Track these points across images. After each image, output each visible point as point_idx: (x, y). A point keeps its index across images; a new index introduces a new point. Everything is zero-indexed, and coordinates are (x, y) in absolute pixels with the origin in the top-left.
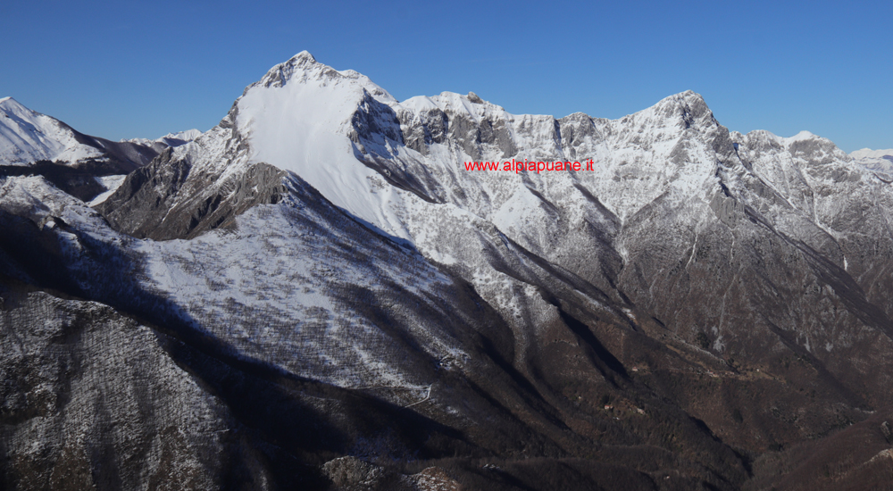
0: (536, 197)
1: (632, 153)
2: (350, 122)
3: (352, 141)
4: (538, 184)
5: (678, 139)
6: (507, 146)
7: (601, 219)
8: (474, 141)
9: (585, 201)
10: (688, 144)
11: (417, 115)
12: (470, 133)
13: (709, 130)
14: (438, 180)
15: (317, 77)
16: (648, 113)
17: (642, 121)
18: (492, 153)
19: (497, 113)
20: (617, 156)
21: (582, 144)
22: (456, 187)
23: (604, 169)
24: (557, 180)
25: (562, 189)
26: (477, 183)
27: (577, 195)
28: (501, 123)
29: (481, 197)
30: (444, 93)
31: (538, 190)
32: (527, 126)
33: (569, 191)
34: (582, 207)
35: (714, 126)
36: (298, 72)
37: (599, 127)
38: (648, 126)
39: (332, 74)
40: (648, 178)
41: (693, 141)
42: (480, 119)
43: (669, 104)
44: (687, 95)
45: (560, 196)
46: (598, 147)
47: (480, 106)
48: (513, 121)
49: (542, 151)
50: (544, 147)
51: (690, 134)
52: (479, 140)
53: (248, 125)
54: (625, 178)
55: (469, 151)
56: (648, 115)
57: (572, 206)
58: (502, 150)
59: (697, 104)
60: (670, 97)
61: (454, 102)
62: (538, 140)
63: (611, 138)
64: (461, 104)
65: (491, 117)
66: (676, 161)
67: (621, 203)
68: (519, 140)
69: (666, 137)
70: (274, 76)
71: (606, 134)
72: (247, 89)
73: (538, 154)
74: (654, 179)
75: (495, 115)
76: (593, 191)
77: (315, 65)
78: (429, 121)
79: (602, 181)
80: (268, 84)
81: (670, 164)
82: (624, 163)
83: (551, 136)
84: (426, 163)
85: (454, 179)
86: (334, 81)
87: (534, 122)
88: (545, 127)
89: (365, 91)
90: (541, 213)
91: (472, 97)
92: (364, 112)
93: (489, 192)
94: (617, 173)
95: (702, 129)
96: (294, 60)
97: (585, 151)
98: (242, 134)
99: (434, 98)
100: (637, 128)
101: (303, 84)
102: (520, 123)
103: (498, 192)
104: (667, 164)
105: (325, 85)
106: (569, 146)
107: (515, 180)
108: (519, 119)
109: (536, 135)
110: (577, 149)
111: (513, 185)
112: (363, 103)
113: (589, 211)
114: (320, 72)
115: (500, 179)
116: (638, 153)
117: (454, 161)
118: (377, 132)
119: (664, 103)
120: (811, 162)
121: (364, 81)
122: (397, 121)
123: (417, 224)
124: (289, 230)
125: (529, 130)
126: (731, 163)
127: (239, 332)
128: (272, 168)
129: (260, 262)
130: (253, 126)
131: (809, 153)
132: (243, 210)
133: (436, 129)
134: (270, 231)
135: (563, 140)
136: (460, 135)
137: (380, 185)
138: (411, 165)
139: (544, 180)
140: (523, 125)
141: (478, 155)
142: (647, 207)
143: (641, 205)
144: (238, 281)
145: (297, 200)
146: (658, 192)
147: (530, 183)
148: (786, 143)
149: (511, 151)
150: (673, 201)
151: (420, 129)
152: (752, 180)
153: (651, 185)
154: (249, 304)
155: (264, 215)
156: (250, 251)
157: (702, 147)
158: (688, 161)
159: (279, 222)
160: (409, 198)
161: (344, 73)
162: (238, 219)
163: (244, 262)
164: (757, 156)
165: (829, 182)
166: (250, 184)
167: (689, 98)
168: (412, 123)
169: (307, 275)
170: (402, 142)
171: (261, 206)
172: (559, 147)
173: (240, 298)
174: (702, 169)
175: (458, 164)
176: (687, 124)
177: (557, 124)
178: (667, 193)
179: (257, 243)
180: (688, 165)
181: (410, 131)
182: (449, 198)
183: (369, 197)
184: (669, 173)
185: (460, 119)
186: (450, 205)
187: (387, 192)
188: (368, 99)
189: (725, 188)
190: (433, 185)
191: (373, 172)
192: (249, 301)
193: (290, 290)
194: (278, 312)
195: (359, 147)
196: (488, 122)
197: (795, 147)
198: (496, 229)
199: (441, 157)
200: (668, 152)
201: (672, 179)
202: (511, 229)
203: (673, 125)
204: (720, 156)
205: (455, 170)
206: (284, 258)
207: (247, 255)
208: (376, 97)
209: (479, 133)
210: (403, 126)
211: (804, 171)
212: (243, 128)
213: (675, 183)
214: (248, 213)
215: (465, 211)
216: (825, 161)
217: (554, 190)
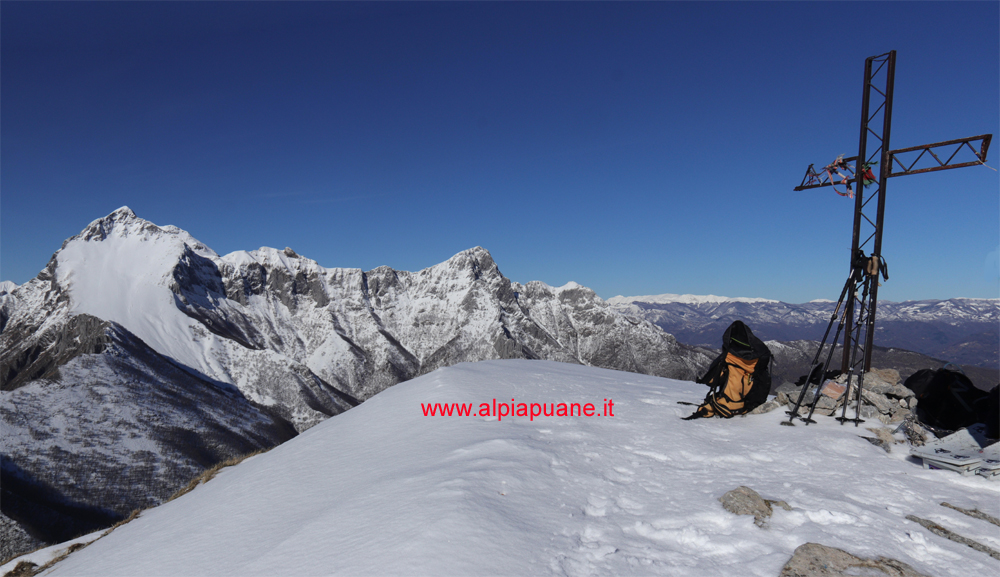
0: (345, 343)
1: (429, 302)
2: (171, 275)
3: (174, 293)
4: (347, 330)
5: (469, 289)
6: (320, 297)
7: (402, 360)
8: (289, 293)
9: (388, 345)
10: (477, 293)
11: (237, 269)
12: (286, 285)
13: (495, 281)
14: (257, 328)
15: (138, 232)
16: (443, 266)
17: (439, 274)
18: (307, 303)
19: (311, 266)
20: (417, 305)
21: (387, 295)
22: (273, 335)
23: (406, 316)
24: (364, 326)
25: (369, 335)
26: (293, 330)
27: (381, 339)
28: (315, 275)
29: (297, 344)
30: (262, 248)
31: (347, 336)
32: (338, 279)
33: (375, 336)
34: (386, 350)
35: (499, 277)
36: (119, 227)
37: (402, 279)
38: (444, 278)
39: (153, 229)
40: (443, 324)
41: (481, 291)
42: (295, 272)
43: (461, 258)
44: (477, 250)
45: (366, 341)
46: (400, 297)
47: (296, 260)
48: (325, 274)
49: (351, 301)
50: (353, 297)
51: (478, 284)
52: (294, 292)
53: (68, 278)
54: (423, 324)
55: (285, 301)
56: (444, 268)
57: (377, 349)
58: (316, 300)
59: (484, 258)
60: (463, 252)
61: (272, 257)
62: (348, 290)
63: (412, 288)
64: (278, 259)
65: (306, 270)
66: (467, 309)
67: (420, 345)
68: (331, 291)
69: (459, 287)
70: (94, 230)
71: (407, 285)
72: (66, 242)
73: (348, 303)
74: (448, 324)
75: (309, 269)
76: (396, 336)
77: (136, 220)
78: (248, 274)
79: (404, 329)
80: (88, 238)
81: (462, 311)
82: (423, 311)
83: (359, 287)
84: (246, 313)
85: (272, 327)
86: (155, 236)
87: (345, 274)
88: (354, 279)
89: (186, 245)
90: (351, 356)
91: (288, 252)
92: (185, 265)
93: (304, 339)
94: (416, 319)
95: (489, 280)
96: (114, 215)
97: (389, 300)
98: (62, 286)
99: (254, 253)
100: (434, 280)
101: (124, 238)
102: (332, 275)
103: (311, 339)
104: (459, 311)
105: (145, 239)
106: (375, 296)
107: (327, 327)
108: (331, 272)
109: (346, 287)
110: (382, 298)
111: (325, 332)
112: (184, 257)
113: (392, 354)
114: (140, 227)
115: (314, 327)
116: (435, 301)
117: (271, 311)
118: (198, 284)
119: (457, 258)
120: (577, 308)
121: (184, 236)
122: (219, 274)
123: (239, 369)
124: (114, 378)
125: (340, 282)
126: (511, 311)
127: (66, 479)
128: (95, 319)
129: (85, 410)
130: (73, 278)
131: (574, 301)
132: (64, 360)
133: (255, 281)
134: (94, 380)
135: (370, 291)
136: (277, 287)
137: (203, 334)
138: (231, 314)
139: (353, 326)
140: (334, 278)
141: (293, 306)
142: (442, 349)
143: (437, 347)
144: (63, 430)
145: (121, 350)
146: (452, 335)
147: (341, 329)
148: (557, 291)
149: (323, 301)
150: (464, 343)
151: (240, 282)
152: (529, 324)
153: (445, 330)
154: (74, 452)
155: (87, 365)
156: (74, 400)
157: (488, 296)
158: (477, 308)
159: (103, 371)
160: (230, 345)
161: (165, 228)
162: (61, 369)
163: (69, 411)
164: (534, 303)
165: (590, 325)
166: (71, 335)
167: (478, 254)
168: (232, 277)
169: (133, 421)
170: (224, 295)
171: (85, 356)
172: (366, 297)
173: (65, 446)
174: (488, 315)
175: (276, 314)
176: (477, 276)
177: (364, 276)
178: (458, 337)
179: (81, 392)
180: (477, 312)
181: (231, 283)
182: (267, 344)
183: (192, 345)
184: (461, 319)
185: (277, 272)
186: (269, 351)
187: (209, 340)
188: (189, 253)
189: (506, 332)
190: (252, 332)
191: (195, 322)
192: (74, 449)
193: (116, 437)
194: (105, 458)
195: (181, 298)
196: (303, 275)
197: (565, 295)
198: (310, 372)
199: (260, 308)
200: (460, 301)
201: (463, 324)
202: (323, 371)
203: (465, 277)
204: (504, 305)
205: (273, 319)
206: (109, 406)
207: (71, 405)
208: (197, 252)
209: (294, 285)
210: (224, 279)
211: (570, 316)
212: (63, 280)
213: (466, 328)
214: (71, 363)
215: (282, 357)
216: (588, 307)
217: (361, 336)
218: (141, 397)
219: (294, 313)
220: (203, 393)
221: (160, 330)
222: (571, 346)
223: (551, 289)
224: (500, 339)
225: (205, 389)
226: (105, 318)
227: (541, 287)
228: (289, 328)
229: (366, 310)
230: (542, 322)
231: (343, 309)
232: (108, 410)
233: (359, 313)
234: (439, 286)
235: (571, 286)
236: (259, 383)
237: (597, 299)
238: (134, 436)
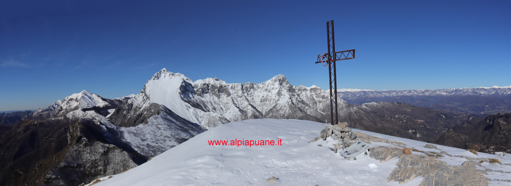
0: (237, 109)
1: (265, 93)
2: (179, 89)
3: (180, 95)
4: (238, 104)
5: (279, 89)
6: (228, 93)
7: (257, 114)
8: (217, 92)
9: (252, 109)
10: (281, 90)
11: (199, 85)
12: (216, 90)
13: (287, 86)
15: (169, 76)
16: (269, 81)
17: (268, 84)
18: (223, 96)
19: (224, 83)
20: (261, 95)
22: (213, 107)
23: (258, 99)
24: (243, 103)
25: (245, 106)
27: (250, 107)
28: (225, 86)
29: (221, 109)
30: (207, 78)
31: (238, 106)
33: (247, 106)
34: (251, 111)
35: (289, 84)
36: (163, 75)
37: (255, 86)
38: (270, 85)
39: (173, 75)
41: (283, 89)
42: (219, 86)
45: (245, 108)
46: (255, 92)
47: (219, 81)
48: (229, 86)
50: (239, 93)
51: (281, 87)
52: (219, 92)
54: (264, 101)
55: (216, 95)
57: (248, 110)
58: (226, 95)
59: (283, 78)
60: (275, 76)
61: (211, 81)
62: (237, 91)
63: (259, 89)
64: (213, 81)
66: (278, 95)
67: (263, 109)
68: (231, 91)
69: (275, 88)
70: (156, 76)
71: (257, 88)
72: (148, 81)
73: (237, 95)
74: (272, 101)
76: (255, 105)
77: (168, 72)
78: (203, 87)
79: (257, 103)
80: (154, 79)
82: (263, 97)
83: (241, 90)
84: (203, 100)
85: (212, 104)
86: (174, 77)
87: (235, 85)
88: (239, 87)
89: (183, 79)
90: (239, 113)
91: (216, 79)
92: (183, 85)
93: (223, 108)
94: (261, 100)
95: (285, 85)
96: (161, 71)
97: (251, 94)
98: (147, 95)
99: (204, 80)
100: (266, 86)
101: (164, 78)
103: (226, 108)
104: (276, 96)
105: (171, 78)
107: (231, 104)
108: (231, 85)
110: (249, 93)
112: (183, 83)
113: (254, 112)
114: (169, 74)
115: (226, 104)
116: (267, 93)
118: (187, 91)
119: (274, 78)
120: (316, 94)
121: (183, 76)
122: (193, 88)
123: (202, 119)
124: (163, 122)
125: (234, 88)
126: (294, 95)
127: (151, 154)
128: (157, 104)
129: (155, 133)
130: (150, 92)
131: (315, 91)
132: (149, 117)
133: (205, 89)
134: (158, 123)
135: (245, 91)
136: (213, 91)
137: (190, 107)
138: (198, 101)
139: (240, 103)
140: (232, 87)
141: (219, 97)
142: (271, 109)
143: (269, 109)
144: (149, 139)
145: (165, 113)
146: (274, 105)
147: (235, 104)
148: (309, 88)
149: (229, 95)
150: (278, 107)
151: (201, 90)
152: (300, 100)
153: (271, 103)
154: (153, 145)
155: (156, 118)
156: (152, 129)
157: (285, 91)
158: (282, 95)
159: (160, 120)
160: (198, 111)
161: (176, 74)
162: (148, 120)
163: (151, 133)
164: (301, 93)
165: (321, 99)
166: (150, 109)
167: (281, 77)
168: (198, 88)
169: (170, 136)
170: (195, 94)
171: (155, 116)
172: (243, 93)
173: (150, 143)
174: (286, 97)
175: (213, 100)
176: (281, 84)
177: (242, 86)
178: (276, 105)
179: (154, 127)
180: (282, 96)
181: (198, 90)
182: (210, 110)
183: (186, 111)
184: (277, 99)
185: (213, 86)
186: (211, 112)
187: (192, 109)
188: (184, 81)
189: (293, 103)
190: (206, 106)
191: (187, 104)
192: (153, 144)
193: (165, 141)
194: (162, 147)
195: (182, 96)
196: (221, 86)
197: (311, 90)
198: (226, 119)
199: (208, 98)
200: (276, 93)
201: (278, 101)
202: (230, 119)
203: (277, 84)
204: (291, 93)
205: (212, 102)
206: (163, 131)
207: (151, 131)
208: (186, 81)
209: (219, 90)
210: (195, 89)
211: (314, 96)
212: (147, 93)
213: (278, 102)
214: (151, 118)
215: (216, 114)
216: (320, 93)
217: (242, 106)
218: (171, 128)
219: (219, 99)
220: (190, 127)
221: (177, 107)
222: (315, 107)
223: (307, 88)
224: (291, 105)
225: (191, 125)
226: (160, 104)
227: (303, 87)
228: (218, 104)
229: (244, 97)
230: (305, 99)
231: (236, 97)
232: (162, 132)
233: (241, 98)
234: (268, 88)
235: (314, 86)
236: (208, 123)
237: (322, 91)
238: (170, 141)
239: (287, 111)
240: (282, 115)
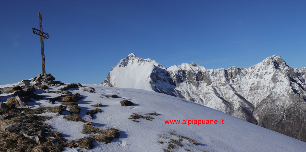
0: (220, 99)
1: (256, 80)
2: (150, 77)
3: (151, 84)
4: (221, 94)
5: (273, 73)
6: (208, 81)
7: (247, 106)
8: (195, 80)
9: (239, 99)
10: (277, 75)
11: (174, 73)
12: (193, 77)
13: (285, 69)
14: (183, 95)
15: (137, 62)
16: (260, 64)
17: (259, 68)
18: (203, 84)
19: (203, 69)
20: (250, 81)
21: (236, 78)
22: (190, 98)
23: (246, 87)
24: (228, 92)
25: (230, 96)
26: (198, 95)
27: (236, 97)
28: (205, 73)
29: (200, 101)
30: (183, 64)
31: (221, 96)
32: (214, 73)
33: (233, 96)
34: (238, 102)
35: (287, 67)
36: (130, 61)
37: (243, 71)
38: (261, 69)
39: (142, 61)
40: (263, 89)
41: (279, 73)
42: (197, 72)
43: (268, 60)
44: (275, 56)
45: (230, 98)
46: (242, 79)
47: (197, 67)
48: (209, 72)
49: (221, 82)
50: (222, 80)
51: (277, 71)
52: (197, 80)
53: (114, 81)
54: (254, 89)
55: (194, 84)
56: (260, 65)
57: (235, 102)
58: (206, 83)
59: (279, 59)
60: (268, 58)
61: (187, 67)
62: (219, 78)
63: (247, 75)
64: (189, 67)
65: (201, 71)
66: (273, 82)
67: (254, 99)
68: (212, 78)
69: (268, 73)
70: (122, 63)
71: (245, 74)
72: (113, 68)
73: (220, 83)
74: (266, 89)
75: (202, 70)
76: (242, 95)
77: (136, 58)
78: (178, 74)
79: (245, 92)
80: (120, 66)
81: (271, 83)
82: (253, 84)
83: (224, 76)
84: (178, 90)
85: (189, 95)
86: (143, 63)
87: (217, 71)
88: (221, 73)
89: (154, 65)
90: (223, 105)
91: (193, 64)
92: (154, 73)
93: (203, 99)
94: (251, 88)
95: (282, 69)
96: (128, 57)
97: (238, 80)
98: (112, 84)
99: (179, 66)
100: (257, 70)
101: (132, 65)
102: (212, 72)
103: (206, 98)
104: (270, 83)
105: (140, 65)
106: (231, 79)
107: (212, 94)
108: (211, 71)
109: (218, 76)
110: (234, 80)
111: (211, 95)
112: (154, 70)
113: (242, 103)
114: (138, 60)
115: (206, 93)
116: (258, 80)
117: (188, 88)
118: (160, 80)
119: (266, 60)
121: (154, 63)
125: (216, 75)
130: (116, 81)
133: (181, 77)
135: (229, 77)
136: (190, 78)
139: (223, 92)
140: (213, 72)
141: (198, 85)
142: (264, 100)
143: (262, 99)
146: (268, 94)
147: (218, 94)
149: (209, 83)
151: (175, 78)
153: (265, 91)
157: (283, 76)
158: (278, 81)
161: (146, 60)
167: (276, 58)
168: (172, 76)
172: (227, 80)
174: (284, 84)
175: (190, 89)
176: (276, 67)
177: (226, 71)
178: (271, 94)
180: (278, 83)
184: (271, 86)
185: (190, 73)
188: (156, 68)
189: (294, 91)
195: (154, 86)
196: (200, 73)
199: (184, 87)
200: (270, 78)
201: (273, 88)
203: (271, 68)
205: (189, 91)
208: (158, 67)
209: (197, 77)
212: (112, 82)
213: (274, 90)
217: (227, 96)
219: (198, 88)
224: (292, 94)
228: (197, 94)
229: (228, 85)
231: (218, 85)
233: (225, 87)
239: (287, 102)
240: (280, 107)
